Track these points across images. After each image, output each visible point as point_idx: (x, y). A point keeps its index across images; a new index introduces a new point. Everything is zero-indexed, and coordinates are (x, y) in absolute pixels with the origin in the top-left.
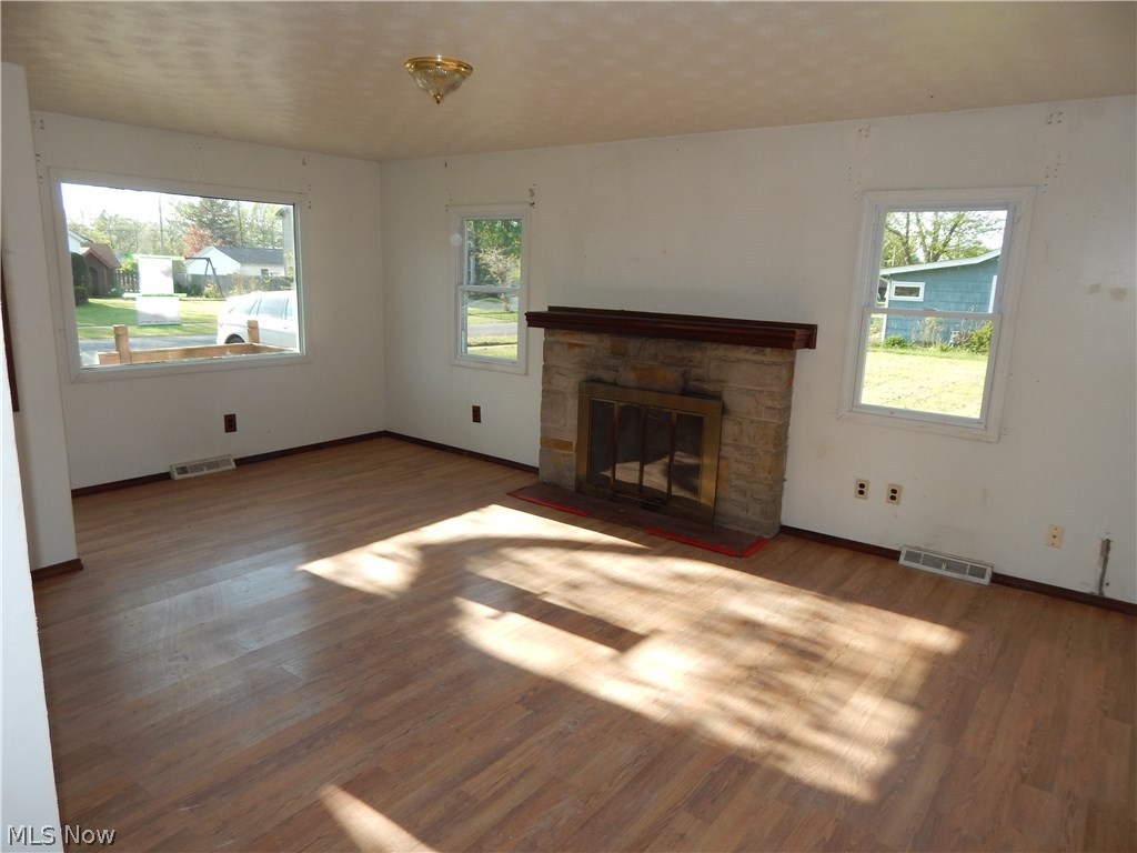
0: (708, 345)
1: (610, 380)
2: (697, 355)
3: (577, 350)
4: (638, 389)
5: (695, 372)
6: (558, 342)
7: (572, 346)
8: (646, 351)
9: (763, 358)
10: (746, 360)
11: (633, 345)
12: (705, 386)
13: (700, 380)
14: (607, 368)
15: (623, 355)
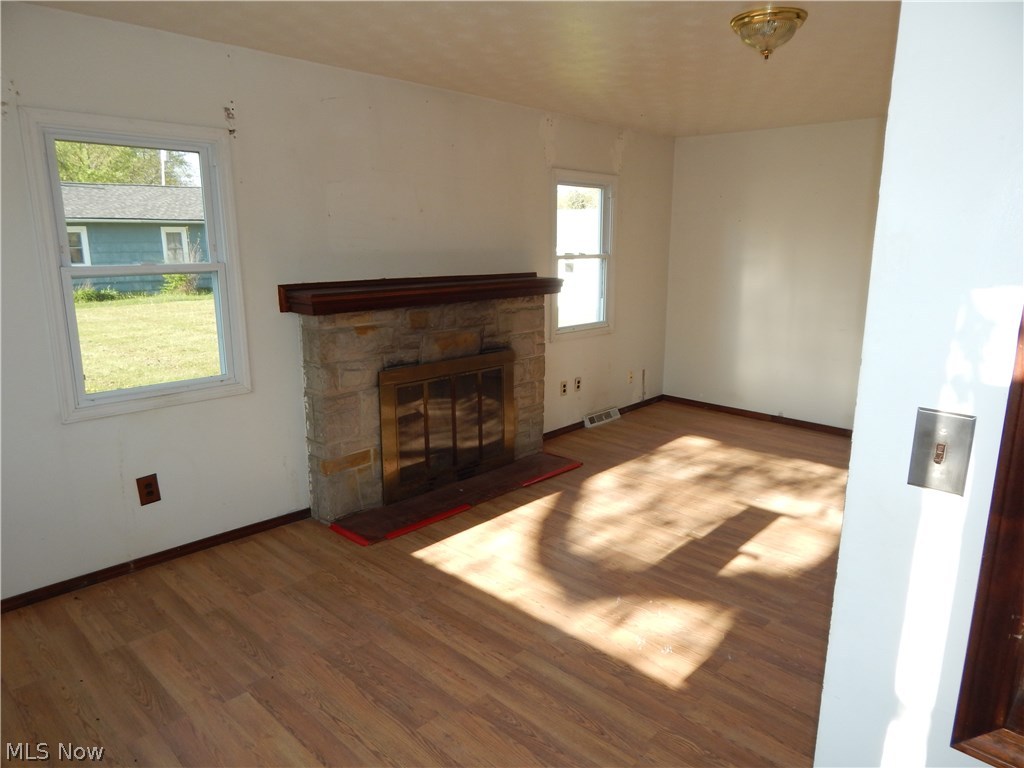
0: (495, 301)
1: (411, 360)
2: (491, 311)
3: (370, 334)
4: (443, 360)
5: (489, 329)
6: (341, 330)
7: (362, 330)
8: (446, 318)
9: (532, 305)
10: (522, 309)
11: (433, 314)
12: (497, 340)
13: (492, 335)
14: (409, 347)
15: (423, 328)
